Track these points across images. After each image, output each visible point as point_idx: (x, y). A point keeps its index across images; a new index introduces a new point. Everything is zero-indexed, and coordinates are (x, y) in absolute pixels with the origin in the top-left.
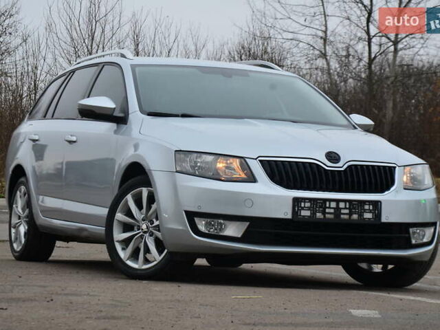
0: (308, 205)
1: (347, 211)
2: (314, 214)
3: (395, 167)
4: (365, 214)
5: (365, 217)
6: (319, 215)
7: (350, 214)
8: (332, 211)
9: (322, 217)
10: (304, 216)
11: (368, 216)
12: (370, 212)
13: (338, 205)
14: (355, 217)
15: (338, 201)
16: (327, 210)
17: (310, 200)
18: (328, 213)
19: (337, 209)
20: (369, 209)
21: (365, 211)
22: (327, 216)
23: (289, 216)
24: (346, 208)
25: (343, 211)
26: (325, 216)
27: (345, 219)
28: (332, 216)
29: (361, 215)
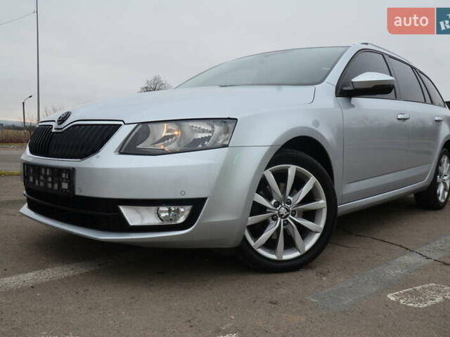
1: (50, 179)
2: (34, 180)
3: (121, 125)
4: (63, 183)
7: (53, 183)
8: (42, 178)
10: (31, 182)
11: (65, 186)
12: (66, 182)
13: (45, 172)
14: (56, 186)
15: (46, 167)
16: (40, 177)
18: (41, 181)
19: (46, 177)
20: (65, 178)
21: (63, 180)
24: (49, 176)
25: (48, 179)
26: (39, 184)
27: (50, 189)
28: (43, 184)
29: (60, 186)
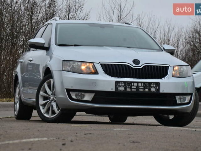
0: (123, 84)
1: (143, 87)
2: (126, 89)
3: (169, 67)
4: (152, 89)
5: (151, 90)
6: (128, 90)
7: (144, 89)
8: (135, 87)
9: (130, 90)
10: (121, 90)
12: (154, 88)
13: (138, 84)
14: (147, 90)
15: (138, 83)
16: (133, 87)
17: (124, 82)
18: (133, 88)
19: (138, 86)
20: (154, 86)
21: (152, 87)
22: (133, 90)
23: (114, 90)
25: (140, 87)
26: (131, 90)
27: (141, 91)
28: (135, 90)
29: (149, 89)
